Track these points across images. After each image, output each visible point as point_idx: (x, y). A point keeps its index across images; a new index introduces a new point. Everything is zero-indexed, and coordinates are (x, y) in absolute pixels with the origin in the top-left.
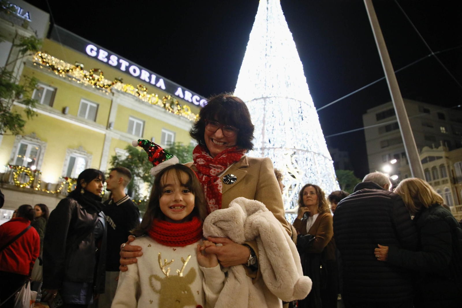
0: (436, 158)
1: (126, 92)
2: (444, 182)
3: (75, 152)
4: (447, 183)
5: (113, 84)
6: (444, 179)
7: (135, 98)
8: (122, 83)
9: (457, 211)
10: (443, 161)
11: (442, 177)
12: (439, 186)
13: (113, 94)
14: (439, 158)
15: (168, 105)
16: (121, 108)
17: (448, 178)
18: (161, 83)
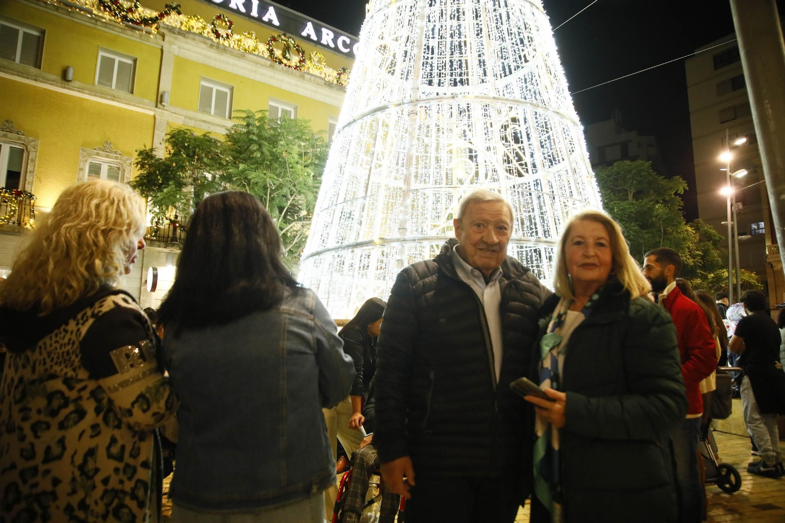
1: (189, 32)
3: (98, 154)
5: (162, 16)
7: (209, 42)
8: (179, 13)
13: (163, 36)
15: (278, 53)
16: (181, 63)
18: (271, 15)
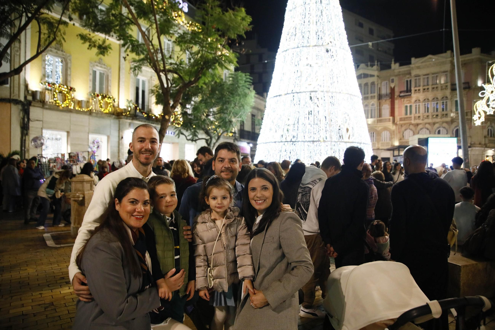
0: (369, 76)
2: (372, 97)
3: (97, 66)
4: (374, 98)
6: (373, 95)
9: (377, 122)
10: (374, 79)
11: (371, 93)
12: (368, 101)
14: (372, 76)
17: (376, 94)
